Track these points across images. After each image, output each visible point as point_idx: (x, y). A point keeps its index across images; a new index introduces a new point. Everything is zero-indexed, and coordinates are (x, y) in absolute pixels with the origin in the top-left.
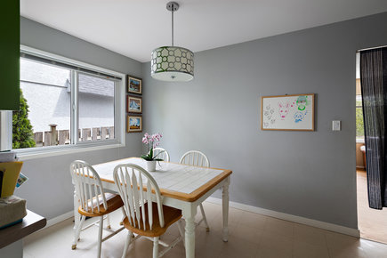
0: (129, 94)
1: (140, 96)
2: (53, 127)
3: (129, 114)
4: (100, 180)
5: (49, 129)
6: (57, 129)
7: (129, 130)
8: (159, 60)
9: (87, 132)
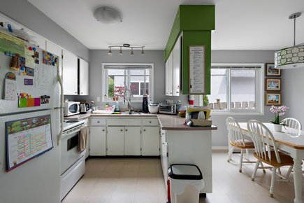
0: (267, 77)
1: (279, 77)
2: (218, 100)
3: (267, 92)
4: (241, 129)
5: (216, 102)
6: (220, 101)
7: (268, 104)
8: (279, 58)
9: (238, 104)
